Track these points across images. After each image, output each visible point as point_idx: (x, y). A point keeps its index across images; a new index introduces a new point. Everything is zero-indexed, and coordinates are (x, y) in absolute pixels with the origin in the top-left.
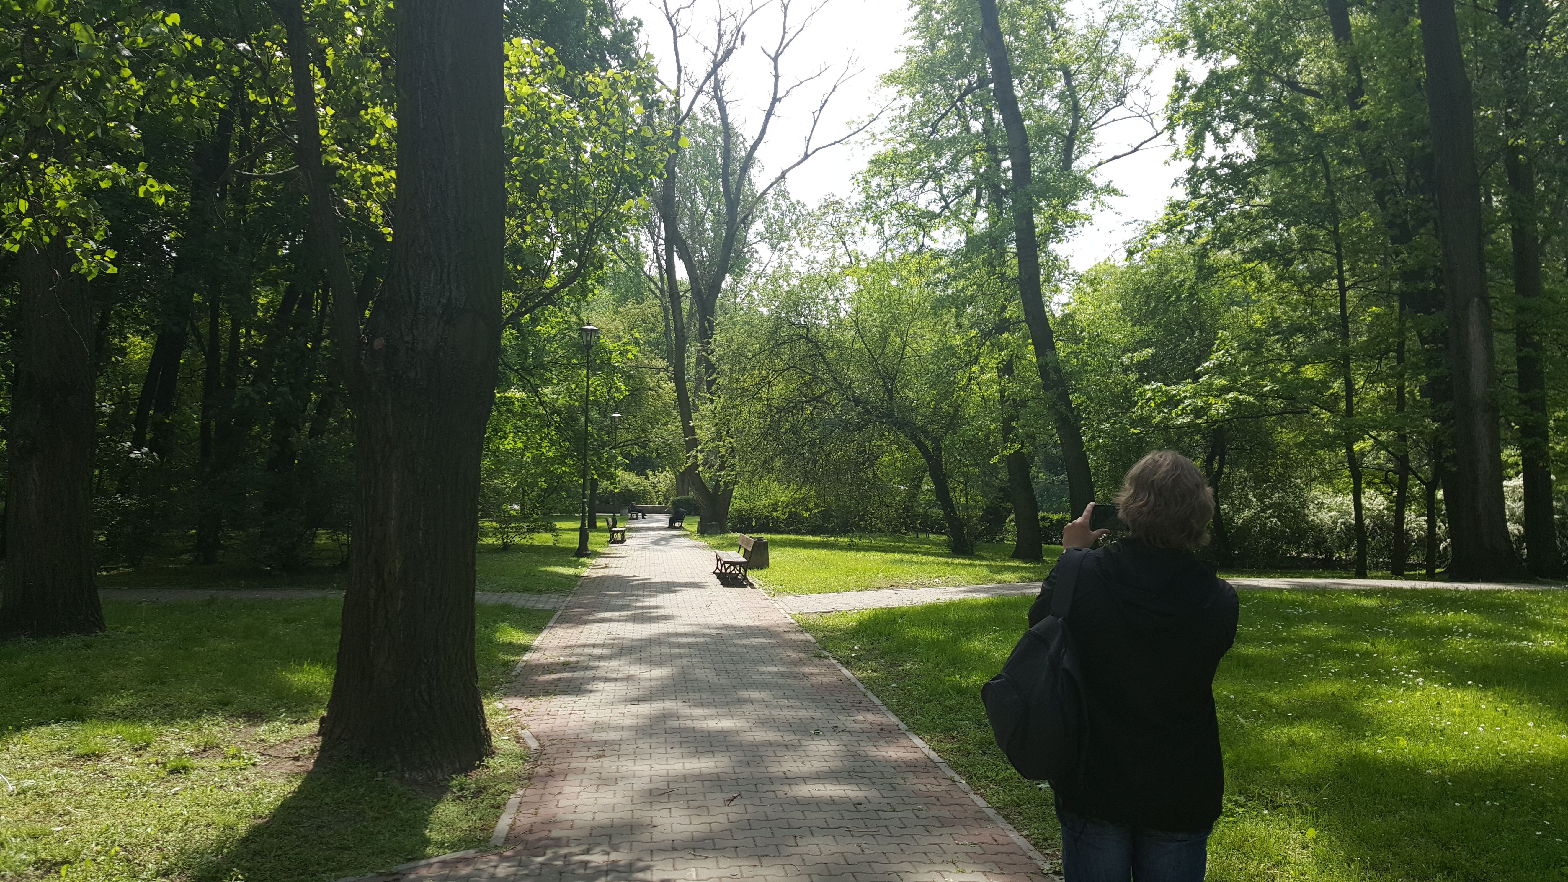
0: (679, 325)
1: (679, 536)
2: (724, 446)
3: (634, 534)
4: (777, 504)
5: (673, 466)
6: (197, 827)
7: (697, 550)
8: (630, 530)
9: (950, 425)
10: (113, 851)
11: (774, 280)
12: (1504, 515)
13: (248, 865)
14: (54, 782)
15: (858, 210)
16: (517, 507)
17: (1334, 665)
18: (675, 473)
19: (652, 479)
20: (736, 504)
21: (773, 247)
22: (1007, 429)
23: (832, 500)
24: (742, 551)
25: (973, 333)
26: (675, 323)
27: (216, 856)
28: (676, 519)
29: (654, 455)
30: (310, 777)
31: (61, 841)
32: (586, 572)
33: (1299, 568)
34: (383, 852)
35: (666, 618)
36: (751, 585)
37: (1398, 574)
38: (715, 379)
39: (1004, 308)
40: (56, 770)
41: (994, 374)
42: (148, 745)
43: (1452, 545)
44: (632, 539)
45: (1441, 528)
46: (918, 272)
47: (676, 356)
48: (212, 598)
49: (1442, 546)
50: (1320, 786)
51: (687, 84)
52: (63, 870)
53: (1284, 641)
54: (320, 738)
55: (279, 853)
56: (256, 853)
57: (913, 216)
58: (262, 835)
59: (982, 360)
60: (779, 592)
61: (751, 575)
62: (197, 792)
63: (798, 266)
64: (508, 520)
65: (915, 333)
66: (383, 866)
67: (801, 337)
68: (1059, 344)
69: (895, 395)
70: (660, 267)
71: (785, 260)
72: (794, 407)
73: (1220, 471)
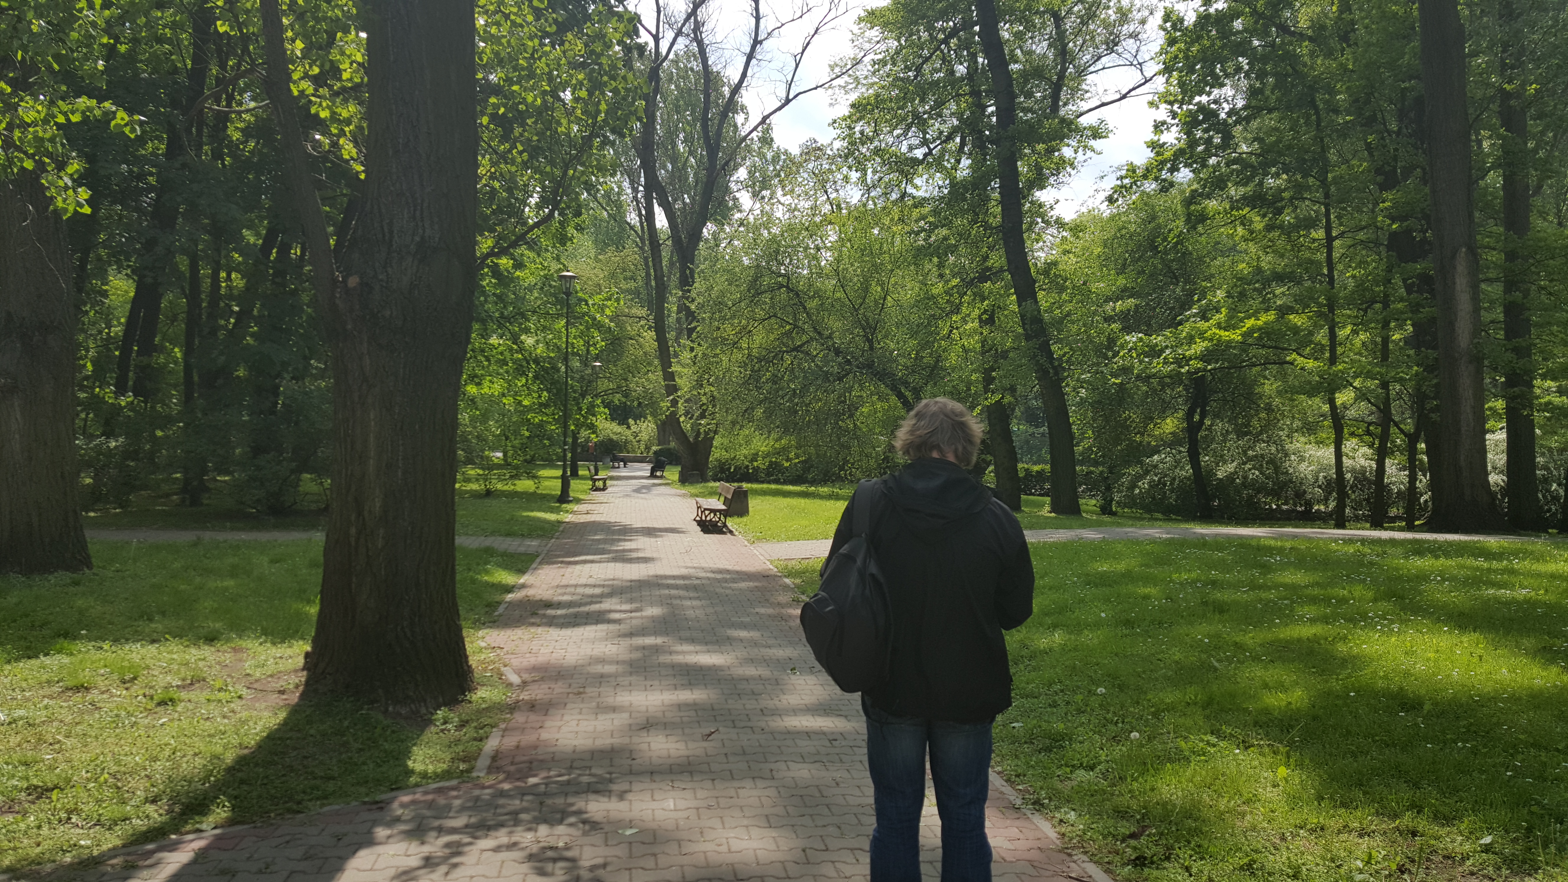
0: (659, 273)
1: (660, 485)
2: (705, 394)
3: (615, 482)
4: (757, 454)
5: (654, 415)
6: (184, 756)
7: (678, 499)
8: (612, 478)
9: (930, 376)
10: (102, 779)
11: (756, 229)
12: (1486, 466)
13: (235, 793)
14: (44, 713)
15: (840, 157)
16: (500, 455)
17: (1309, 611)
18: (656, 423)
19: (634, 428)
20: (716, 454)
21: (755, 195)
22: (988, 380)
23: (812, 450)
24: (722, 499)
25: (955, 282)
26: (655, 271)
27: (204, 784)
28: (658, 466)
29: (636, 403)
30: (295, 711)
31: (52, 768)
32: (568, 518)
33: (1279, 519)
34: (367, 782)
35: (646, 560)
36: (731, 532)
37: (1377, 524)
38: (695, 328)
39: (986, 258)
40: (46, 701)
41: (976, 324)
42: (135, 678)
43: (1433, 498)
44: (614, 488)
45: (1423, 481)
46: (901, 220)
47: (657, 304)
48: (199, 538)
49: (1422, 500)
50: (1292, 727)
51: (667, 26)
52: (54, 795)
53: (1260, 587)
54: (305, 673)
55: (265, 781)
56: (242, 782)
57: (896, 163)
58: (248, 764)
59: (964, 309)
60: (758, 539)
61: (731, 523)
62: (185, 723)
63: (780, 213)
64: (491, 467)
65: (896, 283)
66: (367, 795)
67: (782, 286)
68: (1041, 295)
69: (876, 345)
70: (640, 215)
71: (767, 208)
72: (774, 357)
73: (1201, 422)
